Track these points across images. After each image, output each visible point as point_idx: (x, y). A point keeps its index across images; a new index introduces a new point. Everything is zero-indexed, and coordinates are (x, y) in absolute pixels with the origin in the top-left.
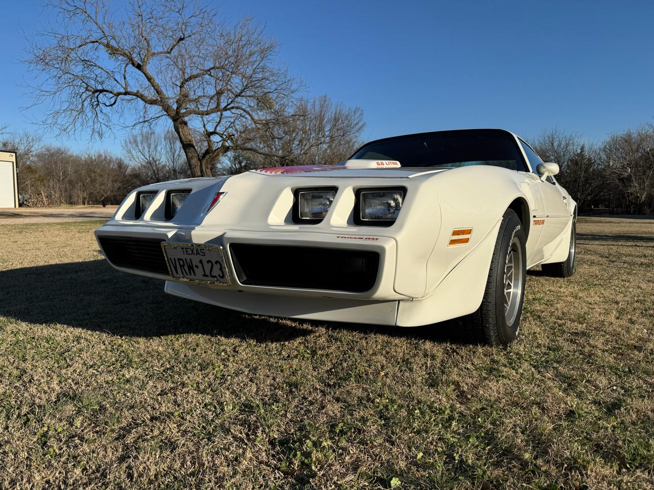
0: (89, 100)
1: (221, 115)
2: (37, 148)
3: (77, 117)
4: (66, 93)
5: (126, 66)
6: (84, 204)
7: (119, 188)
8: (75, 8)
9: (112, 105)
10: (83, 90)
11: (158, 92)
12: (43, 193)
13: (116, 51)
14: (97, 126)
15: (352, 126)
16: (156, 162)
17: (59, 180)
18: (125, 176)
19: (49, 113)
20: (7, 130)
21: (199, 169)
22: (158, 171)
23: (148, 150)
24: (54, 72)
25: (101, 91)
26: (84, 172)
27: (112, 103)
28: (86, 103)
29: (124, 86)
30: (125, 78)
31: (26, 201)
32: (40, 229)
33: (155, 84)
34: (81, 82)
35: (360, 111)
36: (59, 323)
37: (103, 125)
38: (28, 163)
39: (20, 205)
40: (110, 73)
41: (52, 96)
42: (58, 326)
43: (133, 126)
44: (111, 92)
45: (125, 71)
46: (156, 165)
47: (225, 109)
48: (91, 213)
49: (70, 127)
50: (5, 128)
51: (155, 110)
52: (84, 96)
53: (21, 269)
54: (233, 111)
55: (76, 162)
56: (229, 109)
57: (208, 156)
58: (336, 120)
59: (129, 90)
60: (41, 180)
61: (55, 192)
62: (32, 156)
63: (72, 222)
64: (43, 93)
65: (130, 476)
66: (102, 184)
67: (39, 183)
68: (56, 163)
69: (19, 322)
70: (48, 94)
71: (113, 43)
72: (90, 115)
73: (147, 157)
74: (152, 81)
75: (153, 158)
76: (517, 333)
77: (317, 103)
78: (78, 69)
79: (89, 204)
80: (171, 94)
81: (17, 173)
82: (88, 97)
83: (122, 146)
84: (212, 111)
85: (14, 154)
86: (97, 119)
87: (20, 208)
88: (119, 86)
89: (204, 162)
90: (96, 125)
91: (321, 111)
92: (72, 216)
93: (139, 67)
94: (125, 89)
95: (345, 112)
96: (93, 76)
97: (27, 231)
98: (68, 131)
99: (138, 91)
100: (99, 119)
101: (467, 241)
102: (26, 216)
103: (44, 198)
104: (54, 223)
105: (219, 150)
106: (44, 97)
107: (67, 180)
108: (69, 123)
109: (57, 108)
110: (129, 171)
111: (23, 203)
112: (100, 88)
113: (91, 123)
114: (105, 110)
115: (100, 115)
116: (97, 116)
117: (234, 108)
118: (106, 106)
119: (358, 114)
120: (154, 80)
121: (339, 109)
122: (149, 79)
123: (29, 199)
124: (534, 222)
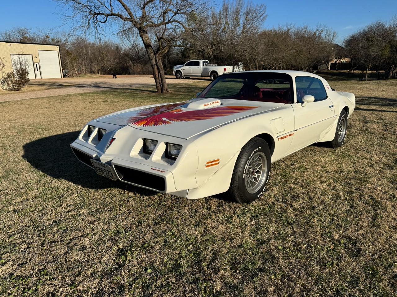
0: (92, 19)
1: (166, 27)
2: (71, 40)
3: (87, 30)
4: (79, 17)
6: (99, 73)
7: (117, 62)
9: (105, 22)
10: (88, 14)
11: (130, 14)
12: (75, 69)
14: (98, 35)
15: (258, 17)
16: (137, 46)
17: (84, 59)
18: (120, 55)
19: (71, 29)
20: (53, 31)
21: (155, 60)
22: (139, 52)
23: (132, 39)
24: (72, 4)
25: (98, 14)
26: (97, 54)
27: (105, 20)
28: (90, 22)
29: (110, 10)
30: (111, 5)
31: (67, 73)
32: (70, 100)
33: (127, 9)
34: (87, 8)
35: (264, 7)
36: (63, 179)
37: (101, 34)
38: (67, 49)
39: (64, 76)
40: (102, 2)
41: (72, 19)
43: (118, 33)
44: (104, 14)
46: (137, 48)
47: (168, 23)
48: (99, 83)
51: (129, 24)
52: (89, 17)
53: (55, 136)
54: (173, 23)
55: (93, 46)
56: (171, 22)
57: (159, 52)
58: (247, 14)
59: (114, 12)
60: (75, 59)
61: (82, 67)
62: (68, 45)
63: (88, 93)
64: (67, 17)
66: (107, 61)
67: (73, 61)
68: (82, 48)
69: (48, 176)
70: (69, 18)
72: (93, 28)
73: (132, 43)
74: (125, 7)
75: (136, 44)
76: (258, 196)
77: (235, 2)
79: (101, 74)
80: (138, 14)
82: (91, 18)
84: (161, 24)
86: (97, 31)
88: (108, 10)
89: (157, 55)
91: (238, 8)
92: (90, 86)
94: (111, 12)
96: (93, 4)
97: (64, 101)
99: (118, 13)
100: (99, 31)
101: (218, 163)
102: (66, 86)
103: (76, 71)
104: (78, 94)
105: (166, 48)
107: (88, 58)
108: (82, 35)
109: (75, 25)
110: (122, 52)
111: (65, 74)
112: (97, 11)
113: (94, 34)
114: (101, 25)
115: (99, 28)
116: (97, 29)
117: (173, 21)
118: (102, 23)
119: (263, 9)
120: (127, 6)
121: (249, 6)
122: (124, 6)
123: (68, 72)
124: (279, 139)
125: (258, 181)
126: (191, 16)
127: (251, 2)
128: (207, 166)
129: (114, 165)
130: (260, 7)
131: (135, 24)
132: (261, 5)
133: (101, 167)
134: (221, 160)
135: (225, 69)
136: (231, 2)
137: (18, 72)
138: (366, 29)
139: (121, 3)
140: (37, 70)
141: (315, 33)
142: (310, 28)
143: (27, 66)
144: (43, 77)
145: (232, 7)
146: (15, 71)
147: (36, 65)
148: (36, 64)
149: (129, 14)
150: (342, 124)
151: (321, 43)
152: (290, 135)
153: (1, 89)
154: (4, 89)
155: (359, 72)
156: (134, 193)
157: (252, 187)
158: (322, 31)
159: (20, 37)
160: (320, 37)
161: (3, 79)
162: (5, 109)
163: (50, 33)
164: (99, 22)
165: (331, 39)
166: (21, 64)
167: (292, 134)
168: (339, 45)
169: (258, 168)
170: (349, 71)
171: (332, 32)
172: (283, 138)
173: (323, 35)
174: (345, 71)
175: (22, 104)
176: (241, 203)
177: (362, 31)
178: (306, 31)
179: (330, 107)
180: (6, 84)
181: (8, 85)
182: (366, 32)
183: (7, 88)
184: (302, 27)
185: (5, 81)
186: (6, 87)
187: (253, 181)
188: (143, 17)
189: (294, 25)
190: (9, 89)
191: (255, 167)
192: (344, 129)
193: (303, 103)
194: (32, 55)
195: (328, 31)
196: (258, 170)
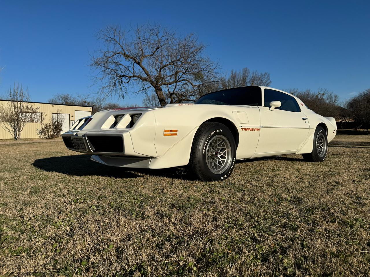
0: (118, 80)
1: (176, 84)
3: (113, 89)
4: (108, 79)
5: (134, 64)
8: (110, 38)
9: (127, 83)
10: (115, 76)
13: (128, 57)
14: (121, 93)
19: (100, 88)
20: (89, 96)
24: (103, 68)
25: (124, 76)
27: (128, 81)
28: (116, 82)
29: (133, 73)
30: (133, 69)
33: (146, 71)
34: (114, 72)
37: (124, 92)
40: (127, 67)
41: (101, 80)
43: (138, 92)
44: (127, 76)
45: (133, 66)
47: (178, 81)
49: (109, 94)
50: (89, 95)
52: (115, 79)
54: (183, 82)
56: (181, 81)
58: (253, 81)
59: (135, 75)
64: (97, 79)
70: (99, 79)
71: (127, 53)
72: (118, 87)
76: (222, 178)
78: (112, 66)
82: (117, 79)
83: (143, 102)
84: (172, 83)
85: (92, 108)
86: (121, 90)
88: (130, 73)
90: (120, 92)
91: (244, 77)
93: (138, 63)
94: (134, 74)
95: (258, 76)
96: (119, 69)
98: (108, 96)
99: (139, 75)
100: (123, 90)
101: (176, 134)
106: (98, 81)
108: (109, 92)
109: (103, 85)
112: (122, 74)
113: (118, 92)
114: (125, 85)
115: (123, 88)
116: (121, 88)
117: (182, 80)
118: (125, 83)
119: (267, 76)
120: (145, 69)
121: (254, 75)
122: (143, 69)
124: (242, 129)
125: (223, 165)
126: (198, 76)
127: (256, 71)
128: (165, 135)
129: (87, 136)
130: (264, 75)
131: (152, 83)
132: (265, 73)
134: (179, 131)
136: (238, 72)
137: (54, 124)
138: (366, 92)
139: (141, 67)
141: (317, 96)
142: (312, 92)
143: (63, 121)
145: (239, 76)
146: (51, 124)
147: (72, 122)
148: (71, 121)
149: (147, 75)
150: (322, 141)
151: (324, 104)
152: (256, 130)
153: (39, 137)
154: (41, 138)
155: (364, 130)
156: (111, 177)
157: (216, 169)
158: (323, 94)
159: (62, 101)
160: (322, 99)
161: (41, 129)
162: (35, 146)
163: (87, 98)
164: (123, 83)
165: (333, 101)
166: (58, 119)
167: (259, 130)
168: (342, 106)
169: (222, 153)
170: (354, 129)
171: (333, 95)
172: (248, 129)
173: (325, 97)
174: (351, 129)
175: (51, 144)
176: (202, 180)
177: (363, 94)
178: (308, 94)
179: (304, 119)
180: (43, 134)
181: (45, 135)
182: (366, 95)
183: (44, 137)
184: (305, 91)
185: (42, 131)
186: (43, 136)
187: (218, 164)
188: (159, 77)
189: (297, 90)
190: (45, 138)
191: (219, 151)
194: (69, 114)
195: (330, 94)
196: (222, 155)
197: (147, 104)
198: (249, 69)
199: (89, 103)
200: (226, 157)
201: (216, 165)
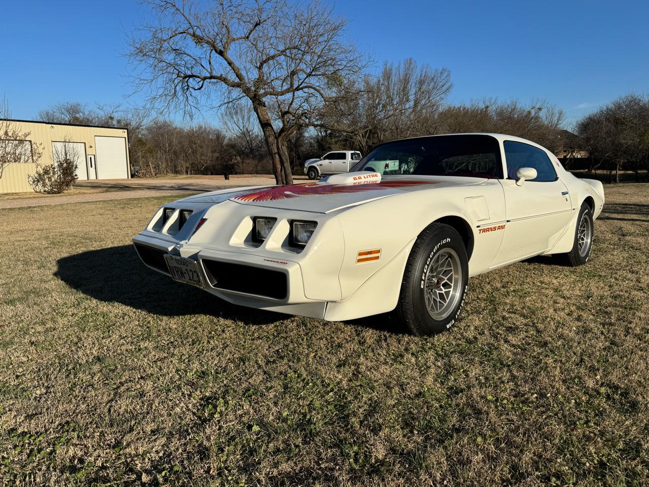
0: (180, 84)
1: (294, 95)
2: (147, 122)
3: (171, 100)
4: (160, 81)
5: (211, 52)
6: (187, 173)
7: (218, 157)
8: (165, 3)
9: (200, 89)
10: (175, 76)
11: (239, 76)
12: (150, 165)
13: (201, 40)
14: (188, 108)
15: (438, 88)
16: (249, 132)
17: (165, 151)
18: (222, 146)
19: (147, 99)
20: (121, 108)
21: (276, 146)
22: (251, 141)
23: (242, 122)
24: (151, 61)
25: (190, 76)
26: (186, 144)
27: (201, 86)
28: (178, 88)
29: (209, 71)
30: (210, 64)
31: (137, 172)
32: (139, 205)
33: (235, 69)
34: (174, 68)
35: (446, 72)
37: (192, 107)
38: (140, 136)
39: (132, 176)
40: (198, 59)
41: (149, 84)
42: (116, 304)
43: (219, 107)
44: (199, 77)
45: (210, 57)
46: (249, 136)
47: (298, 89)
48: (188, 185)
49: (165, 111)
50: (119, 106)
51: (236, 92)
52: (176, 81)
53: (111, 248)
54: (306, 90)
55: (180, 133)
56: (302, 89)
57: (283, 134)
58: (421, 83)
59: (214, 74)
60: (150, 151)
61: (162, 163)
62: (142, 129)
63: (168, 197)
64: (142, 81)
65: (109, 411)
66: (202, 155)
67: (148, 154)
68: (162, 135)
70: (146, 82)
71: (198, 33)
72: (181, 98)
73: (242, 128)
74: (232, 65)
75: (247, 130)
76: (448, 326)
77: (402, 66)
78: (170, 57)
79: (191, 174)
80: (251, 75)
81: (129, 148)
82: (179, 82)
83: (219, 118)
84: (287, 91)
85: (126, 131)
86: (188, 102)
87: (132, 179)
88: (205, 71)
89: (280, 140)
90: (186, 108)
91: (406, 75)
92: (172, 188)
93: (221, 53)
94: (211, 73)
95: (431, 74)
96: (183, 63)
97: (129, 206)
98: (164, 114)
99: (221, 75)
100: (190, 102)
102: (134, 189)
103: (152, 169)
104: (153, 198)
105: (293, 127)
106: (143, 85)
107: (172, 151)
108: (164, 107)
109: (154, 93)
110: (226, 141)
111: (135, 174)
112: (189, 73)
113: (182, 106)
114: (195, 93)
115: (190, 98)
116: (187, 99)
117: (306, 87)
118: (195, 90)
119: (445, 75)
120: (234, 65)
121: (424, 72)
122: (230, 64)
123: (139, 170)
124: (480, 230)
125: (448, 301)
126: (334, 79)
127: (428, 65)
128: (359, 261)
129: (203, 260)
130: (441, 73)
131: (247, 91)
132: (443, 70)
133: (180, 266)
134: (382, 251)
135: (387, 166)
136: (396, 65)
137: (61, 165)
138: (611, 106)
139: (225, 59)
140: (91, 167)
141: (529, 113)
142: (520, 105)
143: (76, 158)
144: (100, 178)
145: (398, 73)
146: (56, 165)
147: (91, 158)
148: (89, 156)
149: (237, 76)
150: (584, 227)
151: (541, 127)
152: (499, 227)
153: (33, 191)
154: (37, 192)
155: (605, 172)
157: (437, 310)
158: (540, 109)
159: (68, 116)
160: (537, 118)
161: (36, 175)
162: (35, 216)
163: (115, 110)
164: (191, 89)
165: (556, 122)
166: (66, 155)
167: (503, 227)
168: (569, 130)
169: (446, 278)
170: (587, 170)
171: (556, 111)
172: (488, 230)
173: (542, 114)
174: (581, 171)
175: (63, 209)
176: (417, 334)
177: (605, 108)
178: (514, 109)
179: (564, 194)
180: (40, 184)
181: (44, 185)
182: (611, 110)
183: (42, 191)
184: (509, 102)
185: (39, 179)
186: (40, 188)
187: (438, 300)
188: (260, 81)
189: (496, 100)
190: (45, 191)
191: (441, 276)
192: (588, 235)
193: (517, 179)
194: (85, 143)
195: (550, 109)
196: (446, 282)
197: (228, 122)
198: (415, 62)
199: (120, 120)
200: (452, 285)
201: (437, 301)
